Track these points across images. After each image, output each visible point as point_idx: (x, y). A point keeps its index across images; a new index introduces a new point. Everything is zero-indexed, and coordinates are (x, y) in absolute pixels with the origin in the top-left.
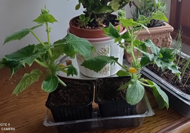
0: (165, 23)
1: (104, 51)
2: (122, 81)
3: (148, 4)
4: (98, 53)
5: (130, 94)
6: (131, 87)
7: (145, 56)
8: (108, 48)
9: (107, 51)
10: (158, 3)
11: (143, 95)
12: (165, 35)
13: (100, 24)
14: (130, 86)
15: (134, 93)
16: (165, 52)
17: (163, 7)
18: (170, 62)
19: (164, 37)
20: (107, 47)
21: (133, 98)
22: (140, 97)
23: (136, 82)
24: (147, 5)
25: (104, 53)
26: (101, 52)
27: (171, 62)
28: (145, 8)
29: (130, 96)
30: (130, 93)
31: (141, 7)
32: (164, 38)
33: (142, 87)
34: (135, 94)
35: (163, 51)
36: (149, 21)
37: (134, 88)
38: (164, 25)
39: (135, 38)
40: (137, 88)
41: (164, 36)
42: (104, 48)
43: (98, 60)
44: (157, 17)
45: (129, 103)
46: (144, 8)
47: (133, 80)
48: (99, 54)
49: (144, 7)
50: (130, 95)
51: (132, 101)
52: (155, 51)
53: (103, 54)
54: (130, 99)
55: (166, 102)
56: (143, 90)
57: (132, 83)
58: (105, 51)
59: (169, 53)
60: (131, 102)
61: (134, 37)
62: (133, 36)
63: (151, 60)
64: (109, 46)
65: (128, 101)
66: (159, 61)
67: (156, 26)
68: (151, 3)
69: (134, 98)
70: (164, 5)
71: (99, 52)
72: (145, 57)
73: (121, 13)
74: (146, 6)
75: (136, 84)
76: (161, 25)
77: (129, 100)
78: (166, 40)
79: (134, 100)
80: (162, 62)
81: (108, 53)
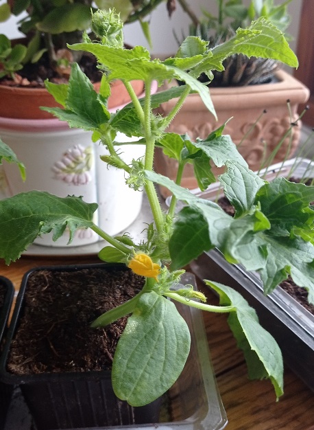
0: (282, 73)
1: (74, 162)
2: (120, 280)
3: (229, 9)
4: (53, 170)
5: (130, 360)
6: (137, 328)
7: (194, 216)
8: (88, 155)
9: (84, 162)
10: (263, 9)
11: (183, 359)
12: (280, 112)
13: (63, 69)
14: (132, 324)
15: (149, 356)
16: (281, 200)
17: (276, 22)
18: (302, 245)
19: (277, 120)
20: (83, 148)
21: (143, 376)
22: (170, 371)
23: (157, 307)
24: (227, 15)
25: (72, 168)
26: (63, 166)
27: (305, 242)
28: (220, 22)
29: (128, 371)
30: (133, 355)
31: (208, 20)
32: (275, 124)
33: (182, 327)
34: (152, 361)
35: (274, 195)
36: (221, 62)
37: (149, 334)
38: (279, 80)
39: (163, 128)
40: (163, 335)
41: (277, 117)
42: (73, 154)
43: (13, 212)
44: (254, 47)
45: (122, 397)
46: (217, 23)
47: (147, 298)
48: (57, 173)
49: (216, 19)
50: (131, 365)
51: (139, 389)
52: (237, 190)
53: (69, 172)
54: (131, 380)
55: (275, 376)
56: (185, 341)
57: (145, 312)
58: (77, 161)
59: (299, 205)
60: (134, 394)
61: (159, 125)
62: (155, 122)
63: (214, 240)
64: (89, 147)
65: (119, 391)
66: (255, 241)
67: (252, 84)
68: (240, 7)
69: (147, 375)
70: (280, 14)
71: (57, 165)
72: (193, 219)
73: (102, 20)
74: (224, 15)
75: (158, 315)
76: (268, 81)
77: (123, 387)
78: (281, 129)
79: (144, 383)
80: (264, 247)
81: (89, 169)
